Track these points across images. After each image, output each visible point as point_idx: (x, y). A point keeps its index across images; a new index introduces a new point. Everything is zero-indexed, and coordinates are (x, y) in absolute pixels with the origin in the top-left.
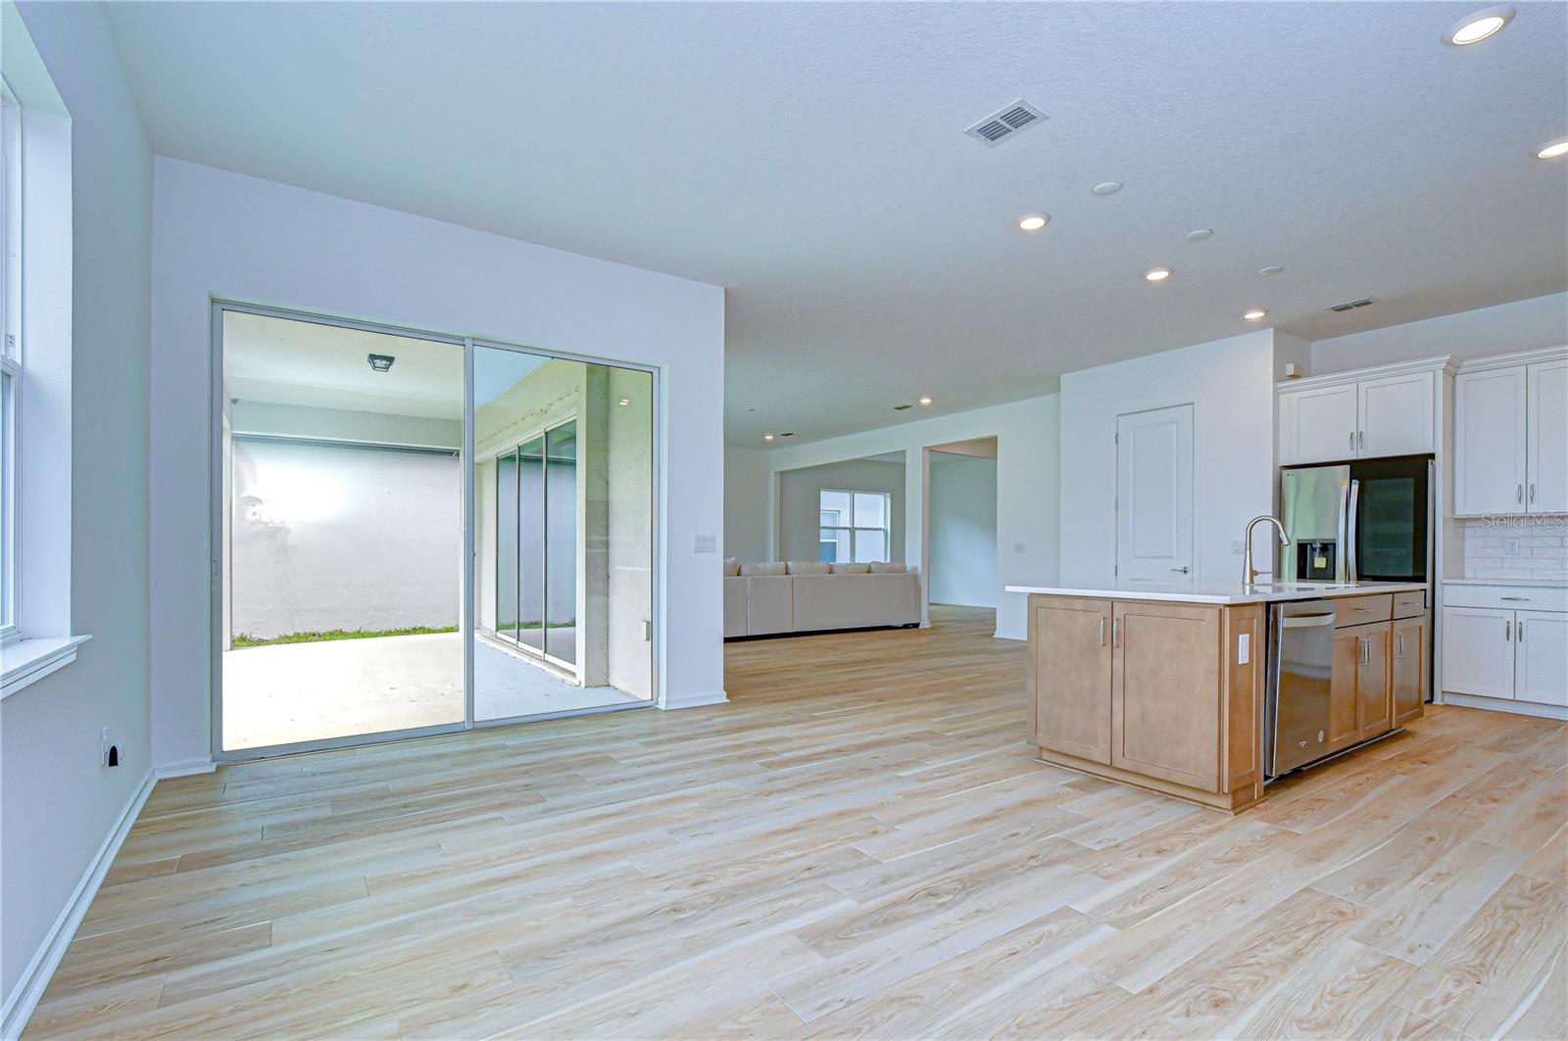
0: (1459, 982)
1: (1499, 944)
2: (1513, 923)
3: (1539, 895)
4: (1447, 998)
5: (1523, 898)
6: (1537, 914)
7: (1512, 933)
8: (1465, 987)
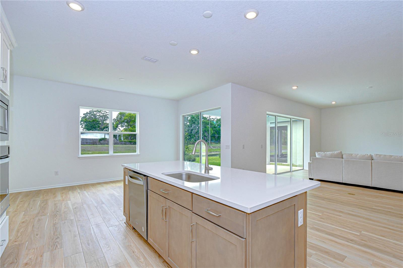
0: (56, 222)
1: (55, 230)
2: (55, 235)
3: (55, 245)
4: (55, 220)
5: (57, 242)
6: (53, 239)
7: (54, 233)
8: (54, 223)
